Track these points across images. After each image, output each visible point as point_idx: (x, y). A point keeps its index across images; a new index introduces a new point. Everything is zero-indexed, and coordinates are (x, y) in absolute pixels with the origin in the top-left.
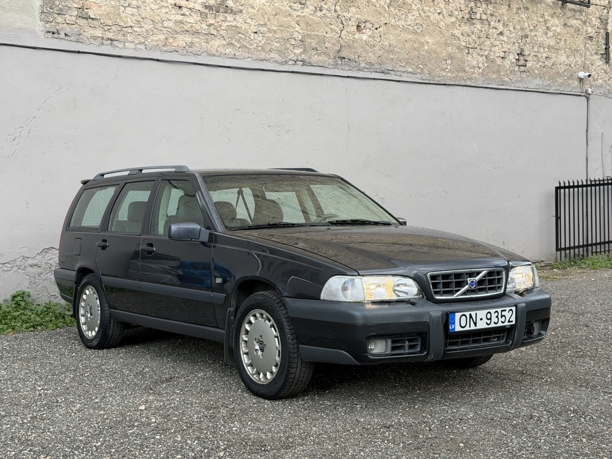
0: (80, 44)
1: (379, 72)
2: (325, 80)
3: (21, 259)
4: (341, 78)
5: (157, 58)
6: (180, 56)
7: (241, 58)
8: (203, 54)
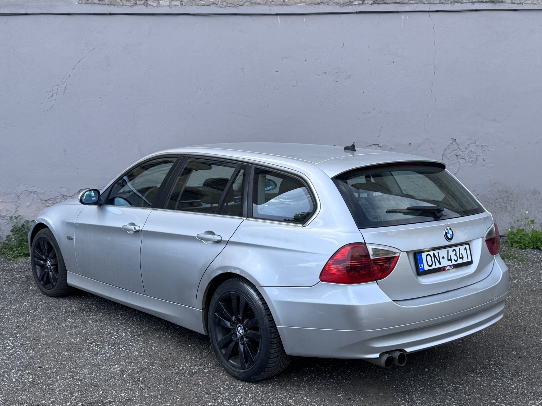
0: (112, 6)
1: (486, 2)
2: (403, 17)
3: (61, 197)
4: (427, 14)
5: (192, 13)
6: (219, 8)
7: (291, 3)
8: (245, 4)
